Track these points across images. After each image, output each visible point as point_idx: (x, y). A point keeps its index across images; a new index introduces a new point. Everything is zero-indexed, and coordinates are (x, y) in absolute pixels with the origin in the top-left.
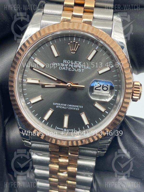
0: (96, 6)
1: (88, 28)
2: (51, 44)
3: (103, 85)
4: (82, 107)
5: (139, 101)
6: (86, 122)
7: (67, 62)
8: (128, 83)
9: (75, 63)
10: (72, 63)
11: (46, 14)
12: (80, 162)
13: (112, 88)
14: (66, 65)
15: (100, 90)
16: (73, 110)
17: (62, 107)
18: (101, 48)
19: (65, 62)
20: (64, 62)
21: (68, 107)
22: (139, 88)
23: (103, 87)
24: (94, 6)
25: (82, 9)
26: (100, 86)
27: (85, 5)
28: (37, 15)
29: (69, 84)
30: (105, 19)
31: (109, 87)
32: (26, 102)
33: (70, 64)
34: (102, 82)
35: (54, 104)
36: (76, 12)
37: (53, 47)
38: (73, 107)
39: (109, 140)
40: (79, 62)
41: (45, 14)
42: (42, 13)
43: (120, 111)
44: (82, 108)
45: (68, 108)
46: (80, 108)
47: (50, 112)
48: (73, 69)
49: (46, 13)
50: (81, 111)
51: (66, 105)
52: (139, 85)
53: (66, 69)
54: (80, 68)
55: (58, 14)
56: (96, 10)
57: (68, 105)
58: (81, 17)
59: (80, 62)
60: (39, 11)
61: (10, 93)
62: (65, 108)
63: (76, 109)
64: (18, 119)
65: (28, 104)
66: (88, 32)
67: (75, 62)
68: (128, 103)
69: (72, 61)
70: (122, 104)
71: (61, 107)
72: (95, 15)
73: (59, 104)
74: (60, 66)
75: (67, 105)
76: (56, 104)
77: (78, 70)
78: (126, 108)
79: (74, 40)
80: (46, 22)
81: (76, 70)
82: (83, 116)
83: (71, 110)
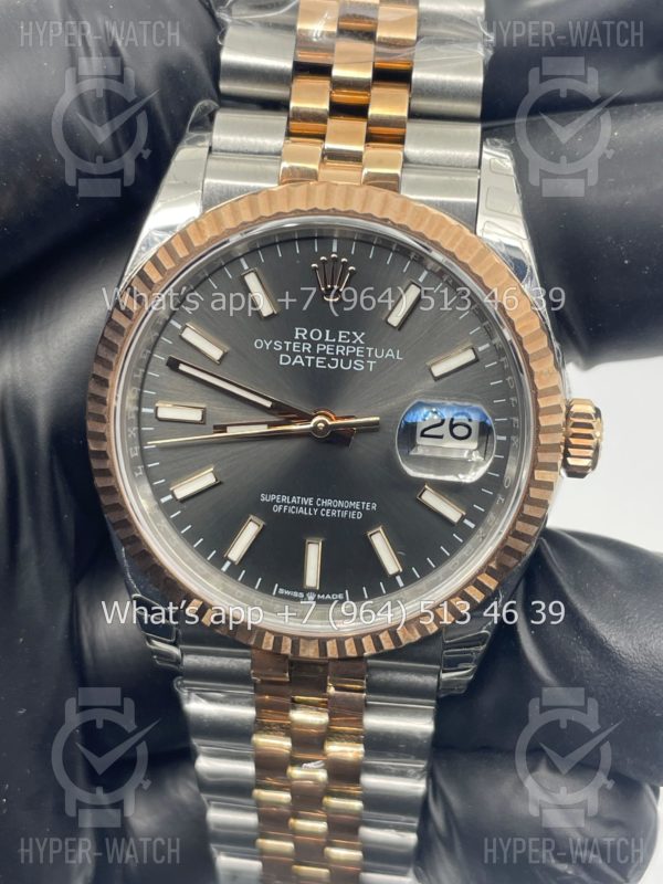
0: (414, 115)
1: (386, 201)
2: (246, 267)
3: (452, 420)
4: (374, 508)
5: (591, 475)
6: (391, 565)
7: (308, 335)
8: (544, 408)
9: (340, 337)
10: (327, 339)
11: (222, 151)
12: (373, 721)
13: (485, 430)
14: (304, 348)
15: (441, 437)
16: (338, 519)
17: (294, 510)
18: (438, 279)
19: (303, 335)
20: (297, 334)
21: (320, 508)
22: (590, 426)
23: (452, 426)
24: (405, 114)
25: (360, 126)
26: (439, 421)
27: (373, 111)
28: (186, 155)
29: (320, 422)
31: (475, 426)
32: (158, 492)
33: (322, 341)
34: (449, 408)
35: (264, 498)
36: (335, 141)
37: (252, 281)
38: (336, 509)
39: (483, 631)
40: (355, 333)
41: (216, 151)
42: (207, 149)
43: (521, 516)
44: (371, 511)
45: (318, 512)
46: (364, 511)
47: (250, 531)
48: (333, 364)
49: (223, 148)
50: (369, 521)
51: (310, 500)
52: (588, 416)
53: (306, 361)
54: (360, 358)
55: (267, 150)
56: (413, 128)
57: (320, 502)
58: (356, 158)
59: (359, 334)
60: (192, 142)
61: (95, 464)
63: (352, 515)
64: (129, 564)
65: (163, 500)
66: (386, 220)
67: (341, 332)
68: (549, 486)
69: (328, 332)
70: (527, 492)
71: (290, 511)
72: (411, 150)
73: (285, 499)
74: (283, 351)
75: (314, 502)
76: (273, 497)
77: (353, 365)
78: (544, 504)
79: (335, 249)
80: (222, 186)
81: (346, 365)
82: (380, 542)
83: (332, 518)
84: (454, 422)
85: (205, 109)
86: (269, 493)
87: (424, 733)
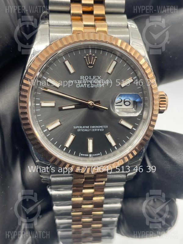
0: (107, 13)
1: (105, 37)
2: (65, 59)
3: (125, 100)
6: (113, 144)
8: (155, 93)
9: (94, 78)
10: (90, 79)
11: (53, 26)
12: (107, 190)
13: (135, 103)
15: (121, 106)
16: (97, 132)
17: (84, 130)
18: (121, 59)
19: (83, 78)
20: (81, 78)
21: (91, 129)
22: (165, 98)
23: (124, 102)
24: (104, 13)
25: (92, 17)
26: (121, 101)
27: (95, 12)
28: (42, 27)
29: (91, 103)
30: (120, 26)
31: (132, 103)
32: (43, 129)
34: (124, 95)
35: (75, 127)
36: (86, 21)
37: (67, 63)
38: (96, 128)
39: (140, 160)
41: (51, 26)
42: (48, 25)
43: (150, 125)
44: (106, 128)
45: (91, 130)
46: (104, 128)
47: (72, 138)
49: (53, 25)
50: (106, 131)
51: (88, 127)
52: (164, 95)
55: (66, 25)
56: (107, 17)
57: (91, 127)
58: (94, 26)
60: (43, 23)
61: (23, 122)
62: (88, 130)
63: (101, 130)
65: (44, 131)
66: (107, 42)
67: (94, 76)
68: (156, 116)
69: (90, 76)
70: (152, 118)
71: (83, 130)
72: (108, 23)
73: (81, 127)
75: (90, 127)
76: (77, 127)
78: (155, 121)
79: (90, 52)
80: (55, 36)
82: (109, 137)
83: (95, 131)
84: (125, 101)
85: (45, 14)
86: (76, 126)
87: (121, 192)
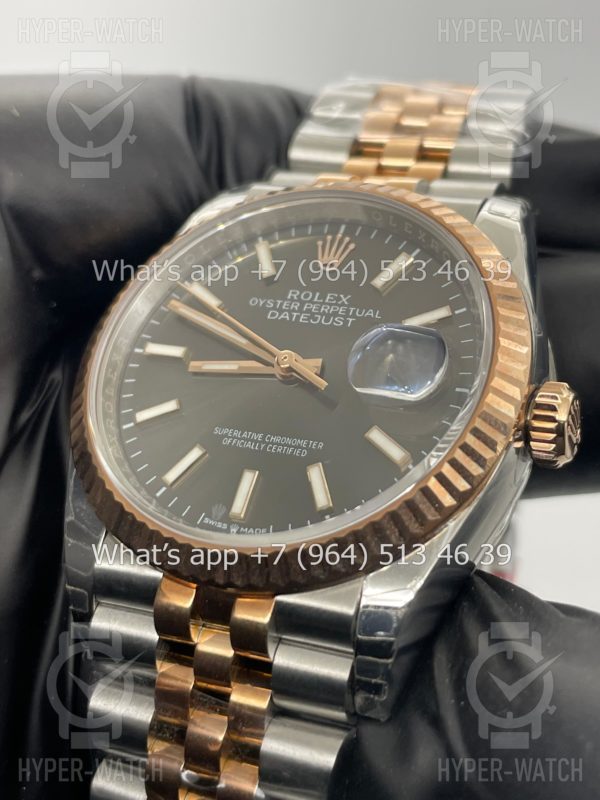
7: (299, 296)
10: (316, 300)
14: (292, 306)
19: (295, 296)
20: (290, 295)
33: (311, 301)
35: (217, 431)
40: (342, 296)
48: (315, 320)
50: (312, 460)
51: (260, 436)
53: (291, 316)
54: (342, 316)
57: (269, 438)
59: (345, 297)
69: (317, 294)
74: (274, 308)
77: (334, 320)
81: (326, 321)
83: (277, 454)
86: (223, 426)
